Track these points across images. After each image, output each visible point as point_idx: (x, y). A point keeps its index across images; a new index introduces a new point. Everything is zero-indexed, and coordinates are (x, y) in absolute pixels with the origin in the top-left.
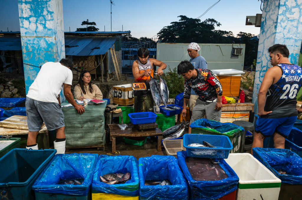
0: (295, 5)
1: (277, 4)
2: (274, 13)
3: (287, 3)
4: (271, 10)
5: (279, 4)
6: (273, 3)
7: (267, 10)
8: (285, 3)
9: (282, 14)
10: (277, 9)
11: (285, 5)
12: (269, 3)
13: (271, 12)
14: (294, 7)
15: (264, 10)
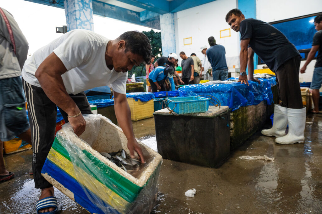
0: (86, 20)
1: (75, 18)
2: (74, 24)
3: (80, 18)
4: (72, 23)
5: (76, 18)
6: (72, 17)
7: (69, 22)
8: (79, 17)
9: (79, 25)
10: (75, 21)
11: (80, 19)
12: (69, 18)
13: (72, 24)
14: (86, 21)
15: (68, 22)
